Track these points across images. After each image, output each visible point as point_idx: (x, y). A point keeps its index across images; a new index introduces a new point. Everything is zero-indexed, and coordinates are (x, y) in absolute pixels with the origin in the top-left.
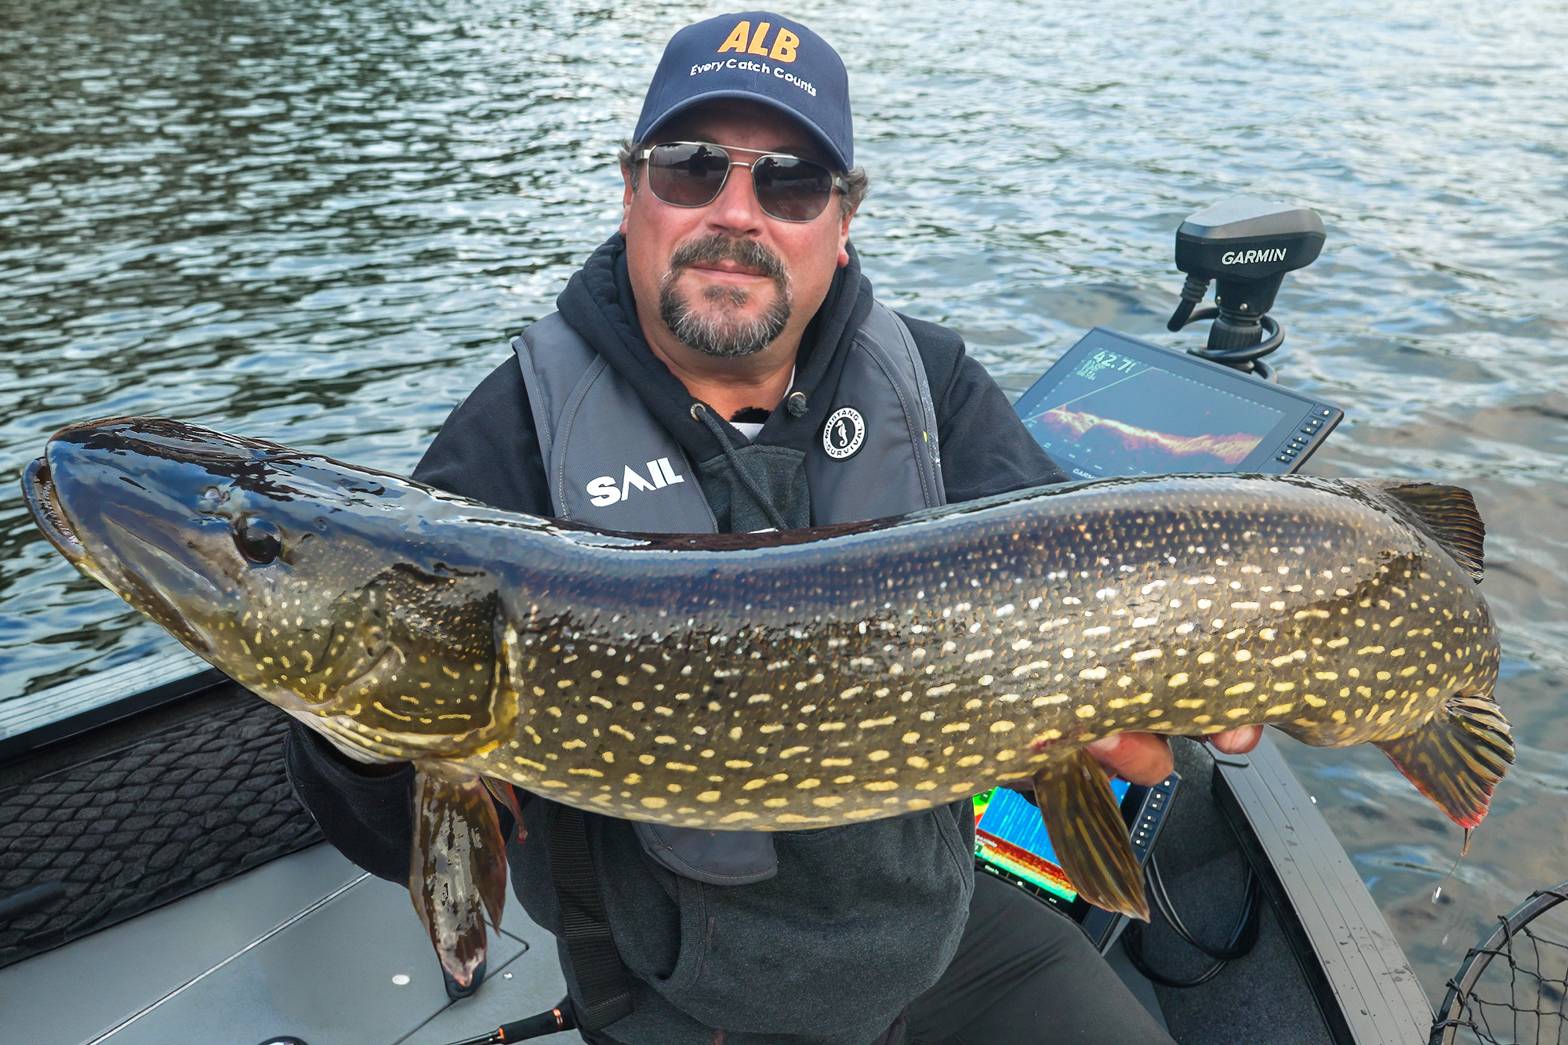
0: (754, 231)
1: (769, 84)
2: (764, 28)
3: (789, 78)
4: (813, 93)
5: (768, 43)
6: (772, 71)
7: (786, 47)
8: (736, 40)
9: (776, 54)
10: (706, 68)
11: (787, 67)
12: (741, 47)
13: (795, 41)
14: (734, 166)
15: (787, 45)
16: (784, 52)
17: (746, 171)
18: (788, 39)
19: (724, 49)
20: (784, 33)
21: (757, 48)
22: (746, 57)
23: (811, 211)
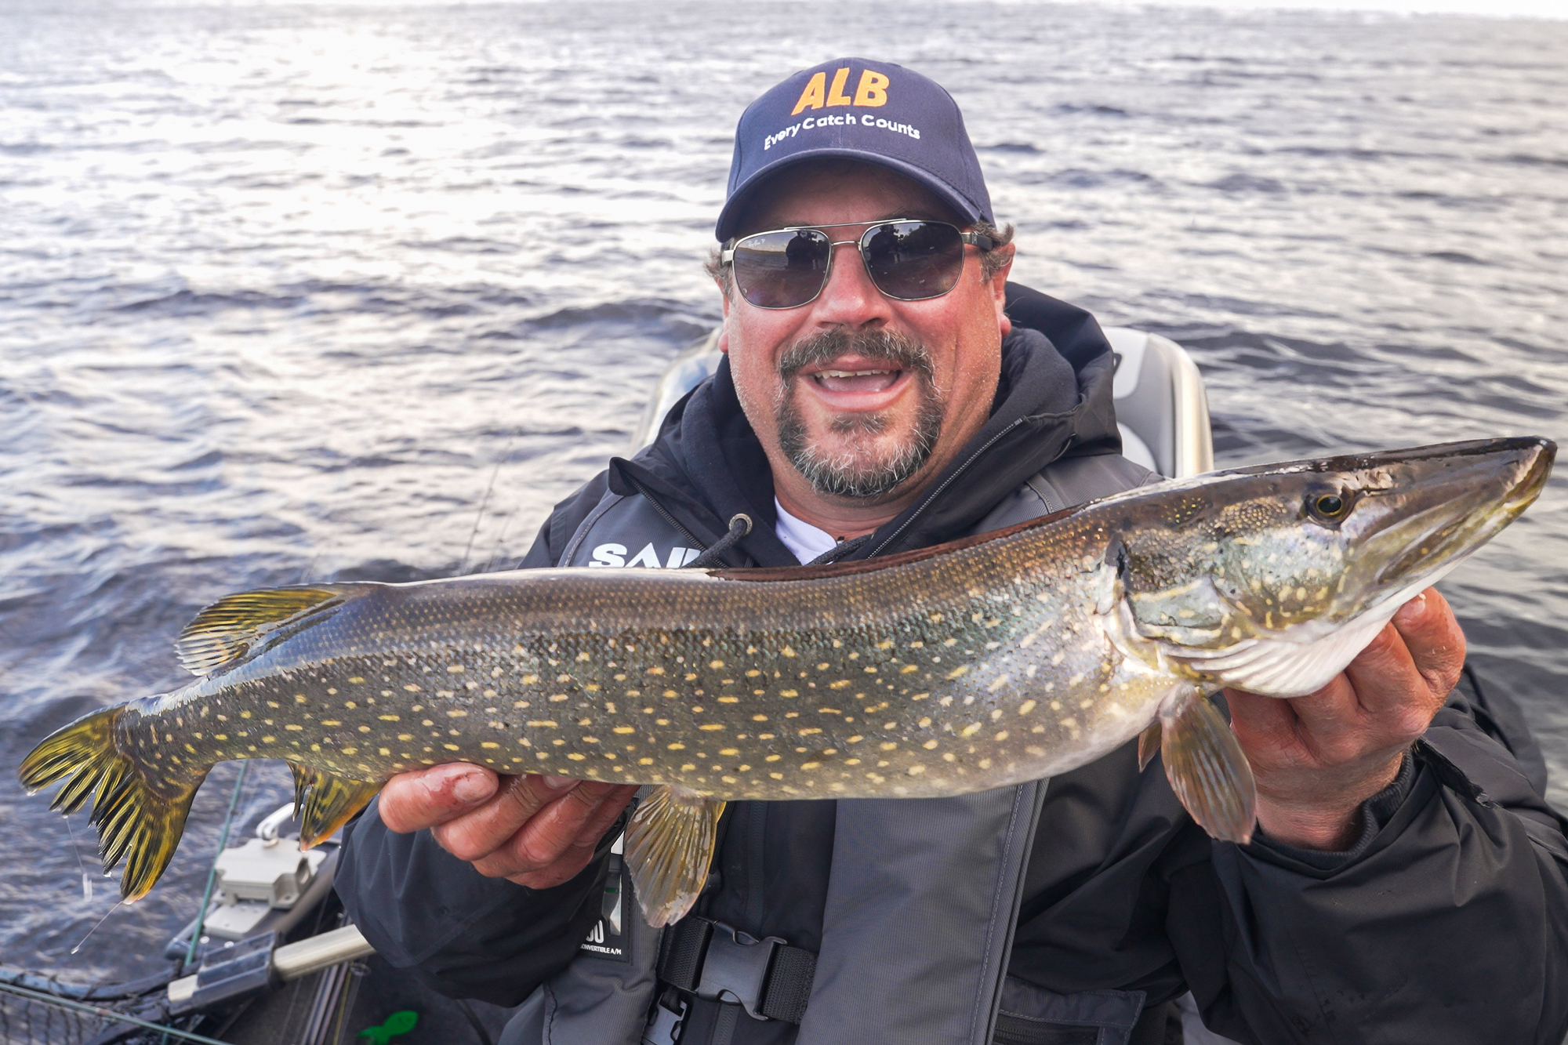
0: (878, 321)
1: (857, 133)
2: (842, 74)
3: (882, 124)
4: (917, 135)
5: (850, 89)
6: (859, 120)
7: (874, 90)
8: (811, 97)
9: (861, 100)
10: (781, 136)
11: (877, 112)
12: (817, 103)
13: (884, 81)
14: (836, 248)
15: (873, 88)
16: (871, 95)
17: (853, 251)
18: (875, 81)
19: (798, 109)
20: (868, 75)
21: (837, 99)
22: (824, 112)
23: (945, 281)
